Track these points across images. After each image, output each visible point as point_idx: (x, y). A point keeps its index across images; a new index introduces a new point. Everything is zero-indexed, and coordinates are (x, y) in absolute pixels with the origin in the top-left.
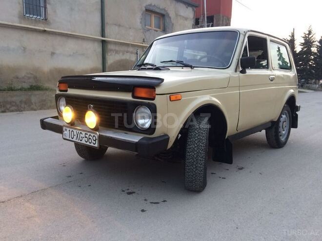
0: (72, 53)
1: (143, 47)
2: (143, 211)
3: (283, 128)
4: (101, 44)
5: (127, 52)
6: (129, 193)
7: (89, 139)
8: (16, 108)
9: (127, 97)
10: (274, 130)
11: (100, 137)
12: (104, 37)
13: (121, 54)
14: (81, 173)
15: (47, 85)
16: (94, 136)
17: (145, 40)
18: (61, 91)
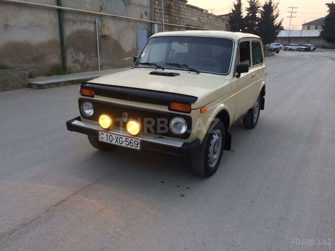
0: (27, 25)
2: (182, 196)
3: (255, 112)
5: (85, 22)
7: (131, 143)
9: (164, 109)
13: (79, 24)
15: (3, 62)
16: (136, 141)
17: (103, 8)
18: (83, 95)
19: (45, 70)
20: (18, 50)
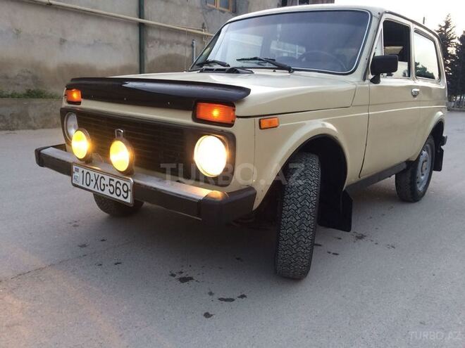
0: (92, 43)
1: (202, 36)
2: (207, 315)
3: (422, 171)
4: (137, 30)
5: (177, 44)
6: (183, 280)
7: (117, 188)
8: (4, 125)
10: (409, 174)
11: (136, 186)
12: (143, 19)
13: (168, 46)
14: (103, 240)
15: (53, 90)
16: (125, 184)
17: (206, 26)
18: (69, 102)
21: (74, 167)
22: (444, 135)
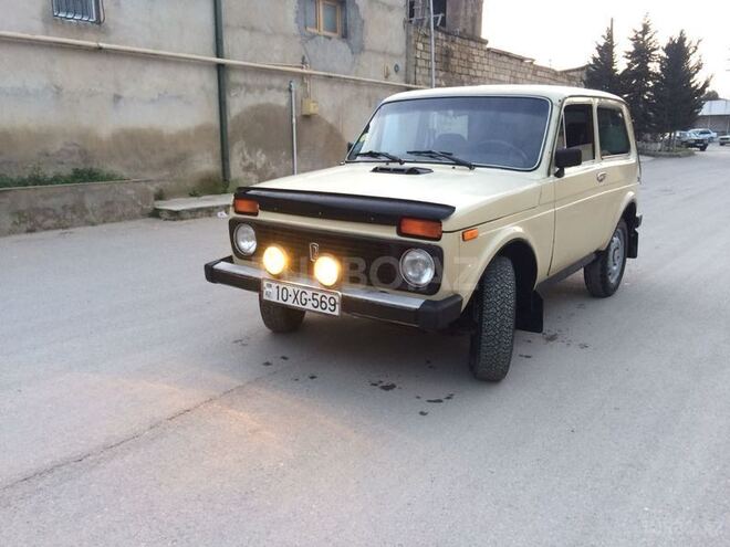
0: (156, 96)
2: (423, 413)
3: (613, 261)
4: (215, 74)
5: (269, 89)
7: (322, 302)
9: (388, 233)
10: (599, 265)
11: (344, 299)
12: (222, 57)
15: (108, 168)
16: (331, 298)
17: (307, 59)
19: (188, 184)
20: (137, 143)
21: (265, 283)
22: (638, 215)
